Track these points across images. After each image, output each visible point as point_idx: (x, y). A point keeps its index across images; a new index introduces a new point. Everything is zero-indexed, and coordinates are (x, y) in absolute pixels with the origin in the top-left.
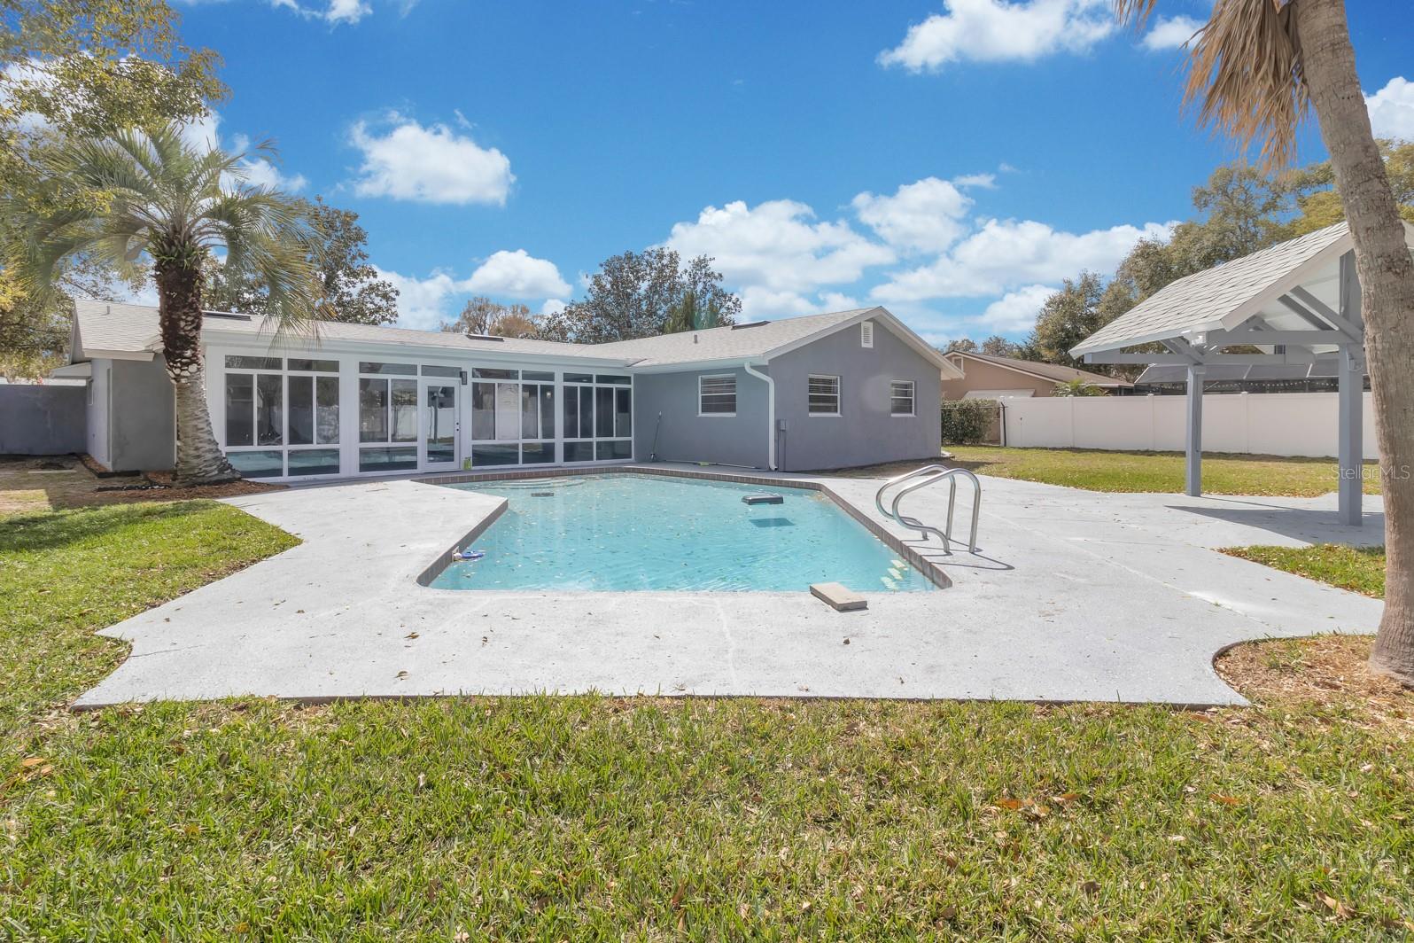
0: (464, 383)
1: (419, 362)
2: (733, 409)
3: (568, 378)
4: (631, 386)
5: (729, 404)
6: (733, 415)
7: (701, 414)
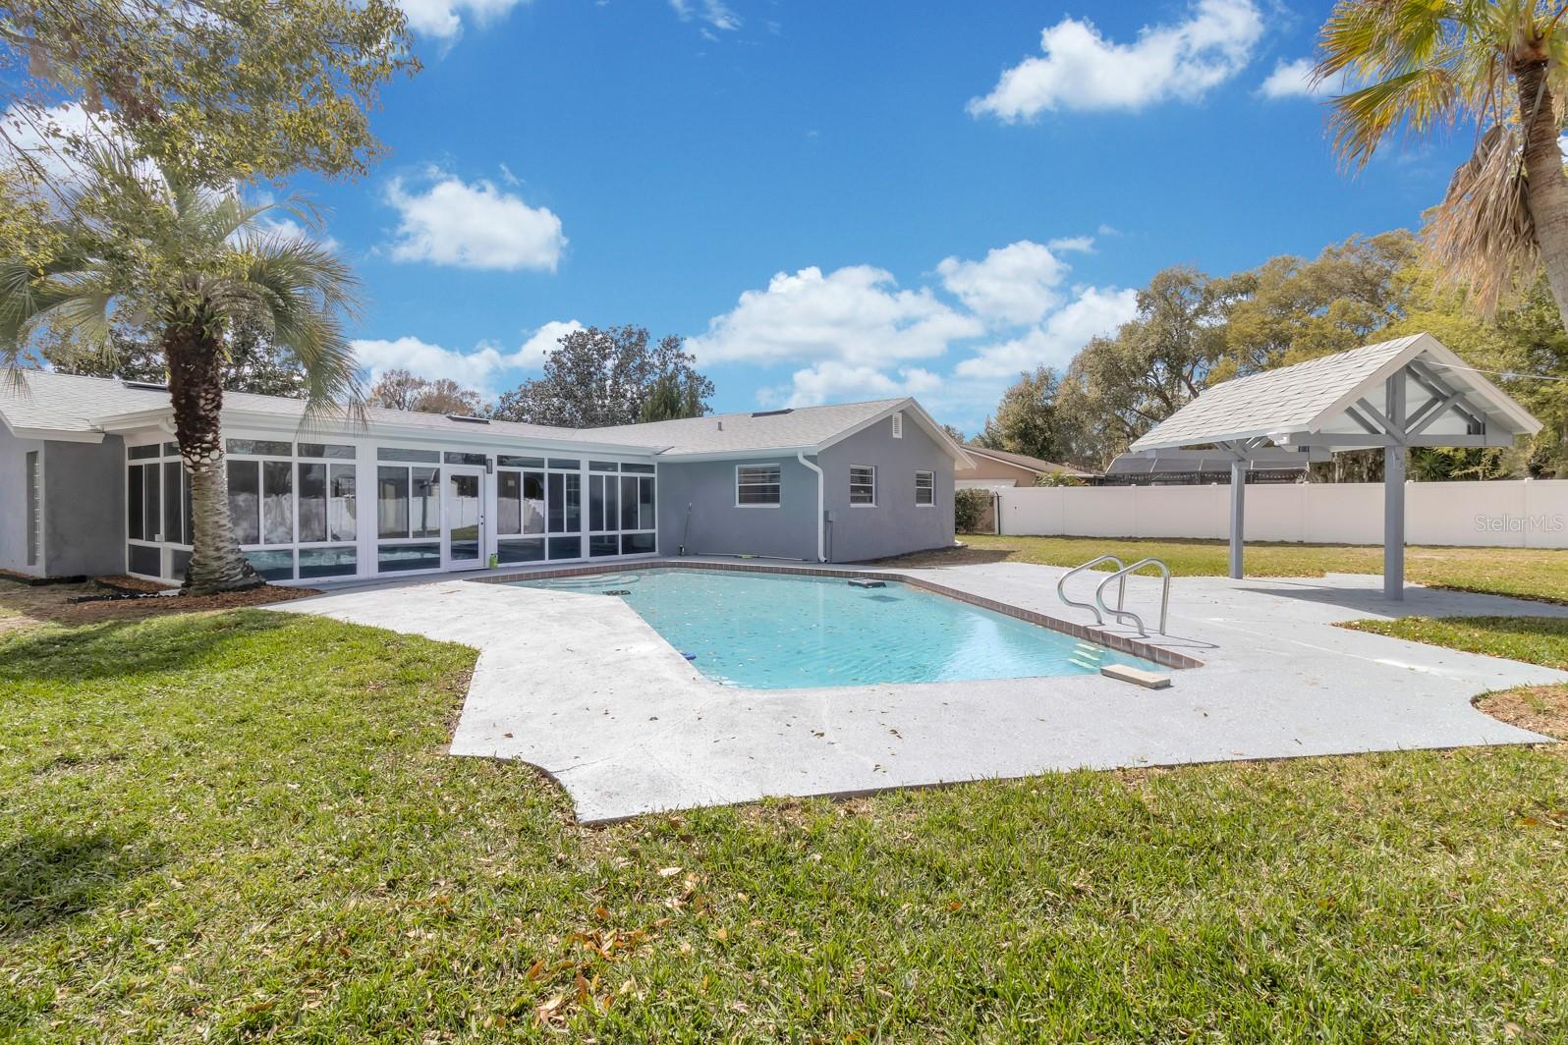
0: (489, 471)
1: (442, 449)
2: (776, 499)
3: (594, 466)
4: (655, 475)
5: (771, 494)
6: (776, 506)
7: (738, 505)
